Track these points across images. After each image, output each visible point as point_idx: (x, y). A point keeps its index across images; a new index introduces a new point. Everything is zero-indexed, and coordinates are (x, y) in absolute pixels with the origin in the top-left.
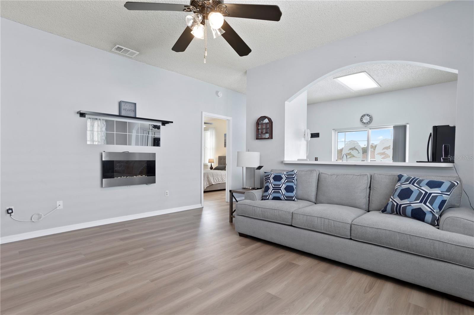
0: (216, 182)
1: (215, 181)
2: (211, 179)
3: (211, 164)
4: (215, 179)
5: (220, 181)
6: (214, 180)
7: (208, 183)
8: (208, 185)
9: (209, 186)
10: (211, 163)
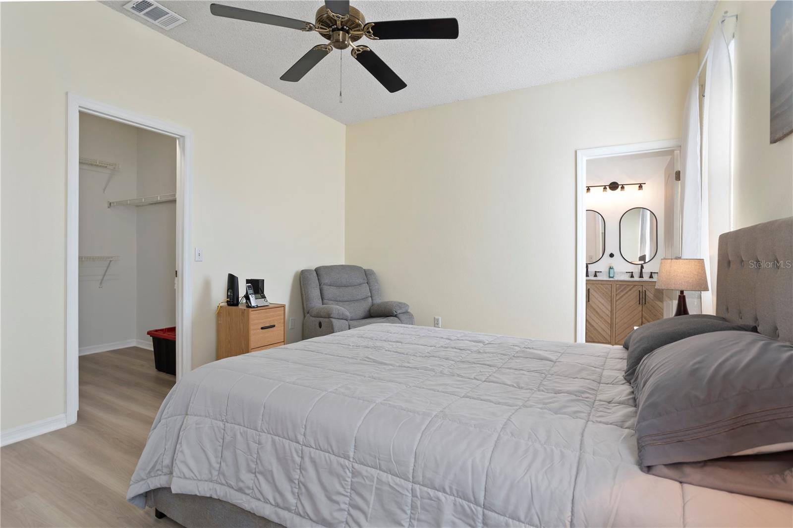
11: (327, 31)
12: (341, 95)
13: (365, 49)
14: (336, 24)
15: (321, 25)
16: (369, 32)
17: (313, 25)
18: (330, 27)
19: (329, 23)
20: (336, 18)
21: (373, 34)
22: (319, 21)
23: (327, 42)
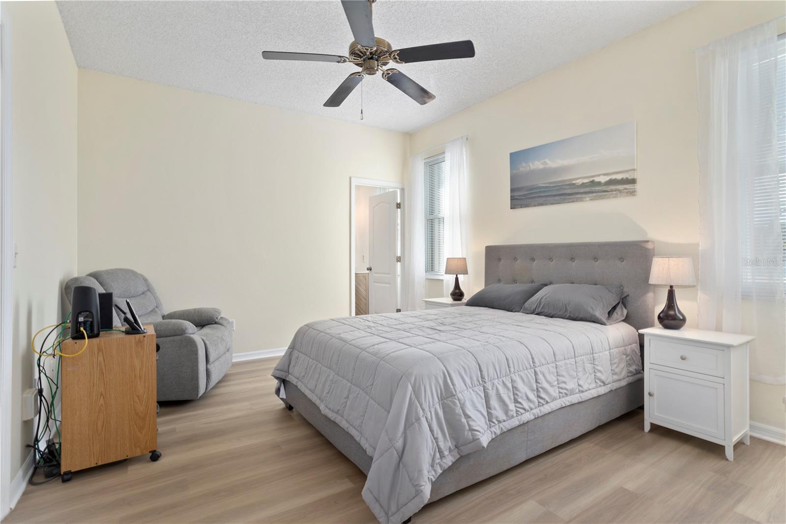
0: (502, 417)
1: (499, 413)
2: (470, 412)
3: (457, 279)
4: (494, 402)
5: (526, 405)
6: (488, 407)
7: (446, 444)
8: (449, 461)
9: (454, 464)
10: (455, 276)
11: (360, 61)
12: (362, 113)
13: (395, 71)
14: (366, 54)
15: (354, 56)
16: (395, 58)
17: (347, 58)
18: (361, 57)
19: (360, 54)
20: (365, 50)
21: (399, 59)
22: (352, 53)
23: (360, 69)
